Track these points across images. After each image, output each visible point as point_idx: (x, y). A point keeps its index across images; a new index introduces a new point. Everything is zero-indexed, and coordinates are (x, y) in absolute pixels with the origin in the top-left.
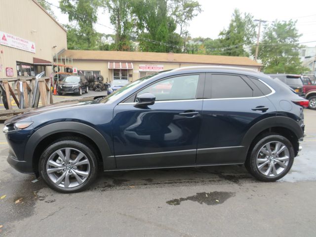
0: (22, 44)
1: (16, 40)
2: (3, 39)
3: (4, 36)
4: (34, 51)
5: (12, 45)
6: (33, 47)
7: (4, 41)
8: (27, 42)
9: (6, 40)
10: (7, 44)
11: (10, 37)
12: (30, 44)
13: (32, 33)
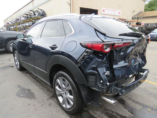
0: (113, 12)
1: (110, 11)
2: (103, 11)
3: (104, 10)
4: (120, 15)
5: (108, 13)
6: (119, 13)
7: (103, 12)
8: (116, 11)
9: (104, 11)
10: (105, 13)
11: (107, 9)
12: (118, 11)
13: (120, 6)
